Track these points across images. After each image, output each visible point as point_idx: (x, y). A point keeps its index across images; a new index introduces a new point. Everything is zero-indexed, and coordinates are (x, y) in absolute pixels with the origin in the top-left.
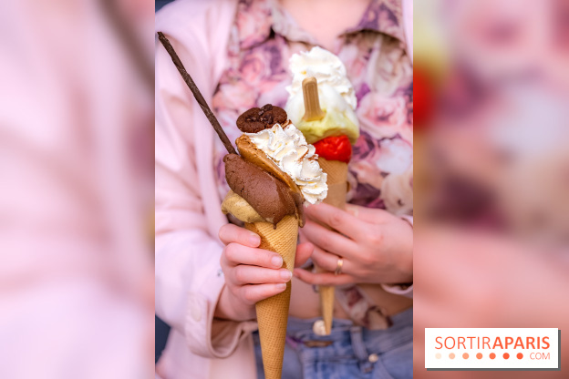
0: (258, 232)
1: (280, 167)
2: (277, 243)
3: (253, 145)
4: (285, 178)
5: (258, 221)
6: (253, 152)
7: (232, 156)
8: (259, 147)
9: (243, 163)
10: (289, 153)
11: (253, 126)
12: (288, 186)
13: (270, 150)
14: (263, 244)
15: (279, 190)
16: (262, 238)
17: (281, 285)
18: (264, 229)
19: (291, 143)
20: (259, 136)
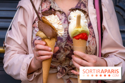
0: (45, 41)
1: (53, 25)
2: (50, 45)
3: (46, 19)
4: (54, 28)
5: (46, 38)
6: (46, 20)
7: (40, 21)
8: (48, 20)
9: (43, 23)
10: (55, 22)
11: (47, 14)
12: (54, 30)
13: (50, 21)
14: (46, 45)
15: (52, 30)
16: (46, 43)
17: (50, 56)
18: (47, 41)
19: (56, 19)
20: (48, 17)
